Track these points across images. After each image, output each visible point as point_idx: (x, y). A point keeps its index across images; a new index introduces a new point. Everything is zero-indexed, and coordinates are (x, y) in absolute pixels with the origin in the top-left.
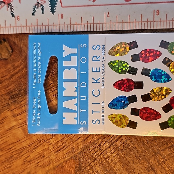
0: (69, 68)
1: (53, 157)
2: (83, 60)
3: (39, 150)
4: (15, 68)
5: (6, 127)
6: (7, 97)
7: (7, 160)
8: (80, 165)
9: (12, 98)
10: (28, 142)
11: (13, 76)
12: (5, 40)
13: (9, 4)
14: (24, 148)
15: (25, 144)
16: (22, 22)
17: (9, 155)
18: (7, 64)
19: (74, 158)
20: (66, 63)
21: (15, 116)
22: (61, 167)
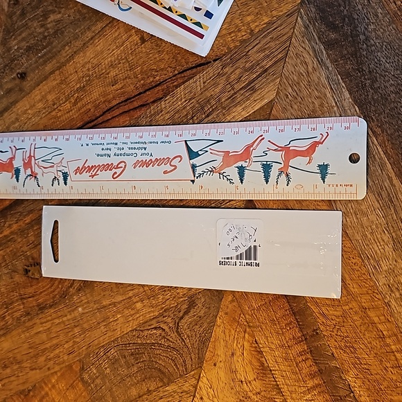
1: (66, 358)
3: (57, 351)
4: (43, 287)
5: (35, 331)
6: (37, 308)
8: (83, 366)
9: (40, 309)
10: (49, 344)
11: (41, 293)
13: (35, 177)
14: (46, 349)
15: (48, 346)
17: (36, 353)
18: (39, 283)
19: (80, 361)
21: (42, 323)
22: (70, 367)
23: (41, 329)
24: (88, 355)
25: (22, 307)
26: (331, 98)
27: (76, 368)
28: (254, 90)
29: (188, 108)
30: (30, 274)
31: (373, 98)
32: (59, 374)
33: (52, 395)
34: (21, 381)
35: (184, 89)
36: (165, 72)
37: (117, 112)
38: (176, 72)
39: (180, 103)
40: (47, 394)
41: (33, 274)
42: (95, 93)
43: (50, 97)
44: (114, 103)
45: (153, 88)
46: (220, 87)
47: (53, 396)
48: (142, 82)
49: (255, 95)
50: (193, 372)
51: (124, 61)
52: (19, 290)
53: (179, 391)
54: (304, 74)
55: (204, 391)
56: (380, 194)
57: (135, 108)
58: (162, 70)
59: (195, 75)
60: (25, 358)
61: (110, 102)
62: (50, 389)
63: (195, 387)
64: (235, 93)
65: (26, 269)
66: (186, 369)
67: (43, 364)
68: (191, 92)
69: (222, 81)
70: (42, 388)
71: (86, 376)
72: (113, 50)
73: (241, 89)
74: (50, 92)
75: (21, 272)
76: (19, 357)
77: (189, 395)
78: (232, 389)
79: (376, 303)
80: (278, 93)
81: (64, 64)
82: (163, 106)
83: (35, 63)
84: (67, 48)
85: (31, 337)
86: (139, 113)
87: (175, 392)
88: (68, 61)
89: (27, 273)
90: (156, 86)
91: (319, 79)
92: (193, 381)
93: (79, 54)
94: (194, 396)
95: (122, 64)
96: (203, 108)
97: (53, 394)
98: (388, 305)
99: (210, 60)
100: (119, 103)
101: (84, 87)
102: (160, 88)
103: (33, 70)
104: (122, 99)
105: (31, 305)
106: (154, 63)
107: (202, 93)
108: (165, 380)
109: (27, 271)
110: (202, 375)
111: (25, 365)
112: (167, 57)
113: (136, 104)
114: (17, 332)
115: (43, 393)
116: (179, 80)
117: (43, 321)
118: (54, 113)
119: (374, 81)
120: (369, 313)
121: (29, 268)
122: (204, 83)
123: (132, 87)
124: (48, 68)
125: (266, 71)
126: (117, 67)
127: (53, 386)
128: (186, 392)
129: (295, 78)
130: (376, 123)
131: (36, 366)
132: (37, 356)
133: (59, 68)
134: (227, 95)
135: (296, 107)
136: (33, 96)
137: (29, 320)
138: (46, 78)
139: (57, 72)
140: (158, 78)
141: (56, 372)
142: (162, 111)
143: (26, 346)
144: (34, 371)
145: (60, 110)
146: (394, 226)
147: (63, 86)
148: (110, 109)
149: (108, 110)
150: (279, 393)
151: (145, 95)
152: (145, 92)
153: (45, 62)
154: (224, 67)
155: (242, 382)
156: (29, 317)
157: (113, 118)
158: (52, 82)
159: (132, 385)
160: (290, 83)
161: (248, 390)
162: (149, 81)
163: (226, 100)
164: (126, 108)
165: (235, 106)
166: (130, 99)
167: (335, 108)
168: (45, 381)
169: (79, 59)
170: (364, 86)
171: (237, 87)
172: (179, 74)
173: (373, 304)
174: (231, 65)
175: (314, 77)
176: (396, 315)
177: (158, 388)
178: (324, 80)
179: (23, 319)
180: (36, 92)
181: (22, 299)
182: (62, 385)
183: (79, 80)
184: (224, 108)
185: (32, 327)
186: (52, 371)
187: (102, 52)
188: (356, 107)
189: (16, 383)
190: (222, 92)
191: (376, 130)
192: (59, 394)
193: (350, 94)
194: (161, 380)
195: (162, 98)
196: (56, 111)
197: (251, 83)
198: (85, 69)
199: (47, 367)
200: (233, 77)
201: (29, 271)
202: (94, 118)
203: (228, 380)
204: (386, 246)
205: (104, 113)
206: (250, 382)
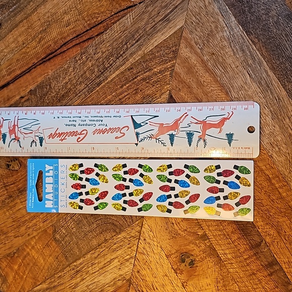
0: (49, 177)
1: (41, 225)
2: (56, 173)
3: (34, 221)
4: (22, 176)
5: (17, 209)
6: (17, 192)
7: (17, 227)
8: (55, 229)
9: (20, 192)
10: (28, 217)
11: (20, 180)
12: (16, 160)
13: (18, 140)
14: (26, 220)
15: (27, 218)
16: (25, 150)
17: (18, 224)
18: (18, 173)
19: (52, 226)
20: (47, 174)
21: (21, 202)
22: (45, 231)
23: (22, 206)
24: (59, 221)
25: (6, 192)
26: (223, 22)
27: (50, 231)
28: (169, 21)
29: (123, 37)
30: (11, 167)
31: (250, 19)
32: (37, 238)
33: (32, 254)
34: (7, 247)
35: (120, 24)
36: (105, 14)
37: (70, 45)
38: (113, 13)
39: (116, 34)
40: (28, 254)
41: (13, 167)
42: (54, 33)
43: (20, 39)
44: (68, 39)
45: (96, 25)
46: (145, 21)
47: (33, 254)
48: (88, 22)
49: (170, 24)
50: (137, 222)
51: (74, 9)
52: (3, 180)
53: (128, 237)
54: (203, 7)
55: (146, 234)
56: (260, 83)
57: (84, 41)
58: (102, 12)
59: (126, 14)
60: (10, 229)
61: (65, 38)
62: (31, 250)
63: (140, 232)
64: (156, 24)
65: (8, 164)
66: (132, 220)
67: (24, 232)
68: (124, 26)
69: (146, 16)
70: (24, 250)
71: (58, 236)
72: (66, 2)
73: (160, 21)
74: (20, 35)
75: (4, 166)
76: (5, 229)
77: (135, 239)
78: (166, 229)
79: (263, 157)
80: (186, 21)
81: (30, 15)
82: (105, 38)
83: (7, 16)
84: (31, 3)
85: (14, 213)
86: (86, 44)
87: (125, 238)
88: (33, 12)
89: (9, 167)
90: (99, 24)
91: (213, 9)
92: (138, 228)
93: (41, 7)
94: (139, 239)
95: (73, 12)
96: (133, 36)
97: (33, 253)
98: (271, 157)
99: (136, 3)
100: (72, 39)
101: (45, 29)
102: (102, 25)
103: (7, 21)
104: (75, 35)
105: (13, 190)
106: (97, 9)
107: (132, 26)
108: (118, 230)
109: (8, 166)
110: (144, 223)
111: (10, 234)
112: (105, 4)
113: (84, 38)
114: (3, 211)
115: (25, 253)
116: (115, 19)
117: (23, 200)
118: (24, 50)
119: (251, 7)
120: (258, 164)
121: (10, 163)
122: (133, 19)
123: (81, 26)
124: (18, 18)
125: (176, 7)
126: (69, 13)
127: (33, 247)
128: (133, 236)
129: (197, 10)
130: (254, 35)
131: (19, 234)
132: (19, 227)
133: (26, 18)
134: (150, 26)
135: (199, 30)
136: (7, 39)
137: (12, 201)
138: (17, 26)
139: (25, 21)
140: (99, 19)
141: (34, 237)
142: (104, 41)
143: (11, 220)
144: (17, 238)
145: (29, 48)
146: (271, 103)
147: (30, 30)
148: (66, 43)
149: (64, 44)
150: (200, 228)
151: (90, 31)
152: (91, 29)
153: (15, 15)
154: (147, 7)
155: (173, 224)
156: (12, 199)
157: (68, 49)
158: (21, 29)
159: (93, 238)
160: (194, 14)
161: (178, 229)
162: (93, 22)
163: (150, 29)
164: (78, 42)
165: (157, 32)
166: (80, 35)
167: (226, 28)
168: (26, 244)
169: (42, 10)
170: (244, 12)
171: (157, 20)
172: (115, 14)
173: (261, 157)
174: (151, 5)
175: (210, 9)
176: (277, 163)
177: (112, 237)
178: (217, 10)
179: (7, 201)
180: (10, 36)
181: (5, 187)
182: (39, 246)
183: (42, 25)
184: (149, 35)
185: (14, 206)
186: (32, 236)
187: (58, 4)
188: (240, 26)
189: (3, 249)
190: (147, 24)
191: (254, 40)
192: (37, 252)
193: (235, 18)
194: (115, 231)
195: (103, 32)
196: (26, 48)
197: (167, 16)
198: (45, 17)
199: (27, 233)
200: (153, 13)
201: (10, 165)
202: (54, 51)
203: (163, 224)
204: (267, 117)
205: (61, 47)
206: (179, 223)
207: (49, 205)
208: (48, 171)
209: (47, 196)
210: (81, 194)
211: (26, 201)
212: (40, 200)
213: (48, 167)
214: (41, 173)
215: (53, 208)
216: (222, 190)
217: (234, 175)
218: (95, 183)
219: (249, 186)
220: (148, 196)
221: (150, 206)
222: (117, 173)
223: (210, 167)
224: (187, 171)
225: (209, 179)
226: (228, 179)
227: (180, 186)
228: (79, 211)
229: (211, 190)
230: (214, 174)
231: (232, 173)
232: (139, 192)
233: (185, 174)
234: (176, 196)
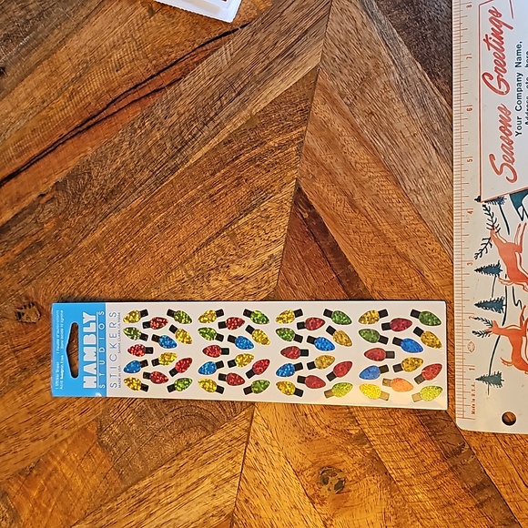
0: (89, 334)
1: (77, 419)
2: (101, 326)
3: (65, 412)
4: (43, 333)
5: (35, 391)
6: (36, 361)
7: (36, 423)
8: (101, 426)
9: (40, 361)
10: (55, 405)
11: (40, 339)
12: (33, 304)
14: (51, 411)
15: (52, 407)
17: (38, 418)
18: (36, 328)
19: (96, 420)
20: (85, 330)
21: (43, 379)
22: (84, 429)
23: (43, 386)
24: (107, 411)
25: (15, 361)
26: (388, 56)
27: (93, 430)
28: (293, 57)
29: (214, 87)
30: (24, 318)
31: (436, 50)
32: (70, 441)
33: (61, 470)
34: (20, 458)
35: (208, 64)
36: (182, 47)
37: (124, 103)
38: (196, 46)
39: (203, 82)
40: (55, 469)
41: (28, 318)
42: (96, 82)
43: (38, 94)
44: (120, 91)
45: (168, 67)
46: (251, 58)
47: (64, 471)
48: (154, 62)
49: (295, 62)
50: (244, 413)
51: (129, 40)
52: (11, 340)
53: (227, 438)
54: (352, 31)
55: (260, 434)
57: (148, 95)
58: (178, 45)
59: (219, 46)
60: (23, 427)
61: (114, 91)
62: (59, 463)
63: (248, 431)
64: (271, 63)
65: (19, 313)
66: (235, 410)
67: (48, 431)
68: (216, 67)
69: (254, 50)
70: (48, 462)
71: (106, 439)
72: (115, 28)
73: (278, 57)
74: (37, 88)
75: (13, 317)
76: (15, 427)
77: (240, 442)
78: (294, 425)
80: (323, 57)
81: (53, 52)
82: (183, 88)
83: (16, 54)
84: (56, 31)
85: (30, 399)
86: (151, 100)
87: (222, 441)
88: (59, 47)
89: (20, 317)
90: (172, 65)
91: (371, 35)
92: (245, 424)
93: (71, 37)
94: (247, 443)
95: (127, 44)
96: (232, 85)
97: (64, 468)
99: (237, 27)
100: (127, 91)
101: (81, 76)
102: (177, 67)
103: (14, 63)
104: (131, 85)
105: (29, 358)
106: (168, 38)
107: (229, 68)
108: (210, 427)
109: (19, 315)
110: (255, 414)
111: (23, 436)
112: (183, 29)
113: (148, 90)
114: (11, 395)
115: (50, 469)
116: (200, 55)
117: (45, 376)
118: (44, 113)
119: (436, 30)
121: (23, 311)
122: (231, 55)
123: (142, 69)
124: (34, 57)
125: (306, 32)
126: (121, 47)
127: (63, 458)
128: (236, 438)
129: (342, 37)
130: (443, 79)
131: (39, 435)
132: (38, 422)
133: (47, 57)
134: (260, 66)
135: (346, 71)
136: (16, 94)
137: (26, 377)
138: (31, 71)
139: (46, 62)
140: (173, 55)
141: (65, 440)
142: (181, 95)
143: (24, 410)
144: (37, 443)
145: (52, 109)
147: (54, 78)
148: (116, 99)
149: (113, 101)
150: (353, 422)
151: (158, 77)
152: (158, 74)
153: (29, 51)
154: (254, 33)
155: (306, 415)
156: (26, 373)
157: (120, 110)
158: (39, 75)
159: (166, 441)
160: (337, 43)
161: (314, 424)
162: (162, 61)
163: (261, 72)
164: (136, 96)
165: (273, 77)
166: (140, 84)
167: (393, 68)
168: (51, 453)
169: (74, 43)
170: (425, 38)
171: (273, 55)
172: (199, 47)
174: (263, 30)
175: (365, 34)
177: (200, 439)
178: (376, 36)
179: (18, 377)
180: (20, 89)
181: (14, 352)
182: (73, 456)
183: (74, 69)
184: (259, 82)
185: (31, 386)
186: (61, 439)
187: (101, 31)
188: (418, 63)
189: (12, 461)
190: (255, 63)
191: (444, 88)
192: (70, 467)
193: (409, 49)
194: (204, 429)
195: (180, 79)
196: (47, 110)
197: (290, 49)
198: (80, 55)
199: (54, 434)
200: (266, 44)
201: (23, 314)
202: (95, 113)
203: (289, 416)
205: (108, 106)
206: (316, 414)
207: (89, 383)
208: (88, 325)
209: (86, 369)
210: (144, 363)
211: (50, 376)
212: (74, 375)
213: (87, 318)
214: (75, 328)
215: (97, 390)
216: (391, 355)
217: (412, 328)
218: (169, 344)
219: (439, 346)
220: (262, 365)
221: (265, 385)
222: (207, 325)
223: (369, 315)
224: (329, 322)
225: (368, 335)
226: (402, 335)
227: (317, 347)
228: (141, 394)
229: (371, 355)
230: (377, 327)
231: (408, 324)
232: (245, 359)
233: (325, 327)
234: (311, 366)
